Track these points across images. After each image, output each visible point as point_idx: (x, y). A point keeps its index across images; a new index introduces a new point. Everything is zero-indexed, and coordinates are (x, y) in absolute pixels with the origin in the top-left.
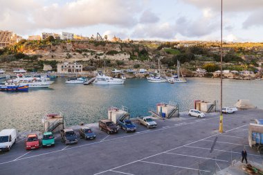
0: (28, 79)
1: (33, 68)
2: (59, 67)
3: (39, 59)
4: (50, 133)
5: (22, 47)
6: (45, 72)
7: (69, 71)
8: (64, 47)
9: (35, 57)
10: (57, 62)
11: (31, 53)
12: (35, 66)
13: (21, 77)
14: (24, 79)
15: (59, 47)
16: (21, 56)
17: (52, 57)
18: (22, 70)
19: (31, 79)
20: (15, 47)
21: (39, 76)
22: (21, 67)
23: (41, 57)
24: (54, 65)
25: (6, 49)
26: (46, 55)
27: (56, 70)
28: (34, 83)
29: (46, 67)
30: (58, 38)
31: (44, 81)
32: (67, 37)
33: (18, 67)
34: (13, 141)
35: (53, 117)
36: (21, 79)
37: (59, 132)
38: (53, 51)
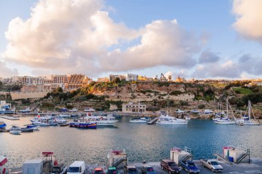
0: (96, 117)
1: (101, 108)
2: (124, 107)
3: (106, 99)
4: (114, 168)
5: (92, 88)
6: (111, 111)
7: (134, 110)
8: (129, 88)
9: (103, 98)
10: (122, 102)
11: (99, 93)
12: (103, 105)
13: (90, 115)
14: (92, 117)
15: (124, 88)
16: (91, 97)
17: (118, 97)
18: (91, 109)
19: (98, 117)
20: (87, 88)
21: (106, 115)
22: (90, 106)
23: (108, 97)
24: (119, 104)
25: (79, 91)
26: (113, 95)
27: (121, 110)
28: (101, 121)
29: (113, 107)
30: (124, 80)
31: (109, 119)
32: (132, 79)
33: (88, 106)
34: (83, 172)
35: (117, 153)
36: (90, 117)
37: (122, 168)
38: (119, 92)
